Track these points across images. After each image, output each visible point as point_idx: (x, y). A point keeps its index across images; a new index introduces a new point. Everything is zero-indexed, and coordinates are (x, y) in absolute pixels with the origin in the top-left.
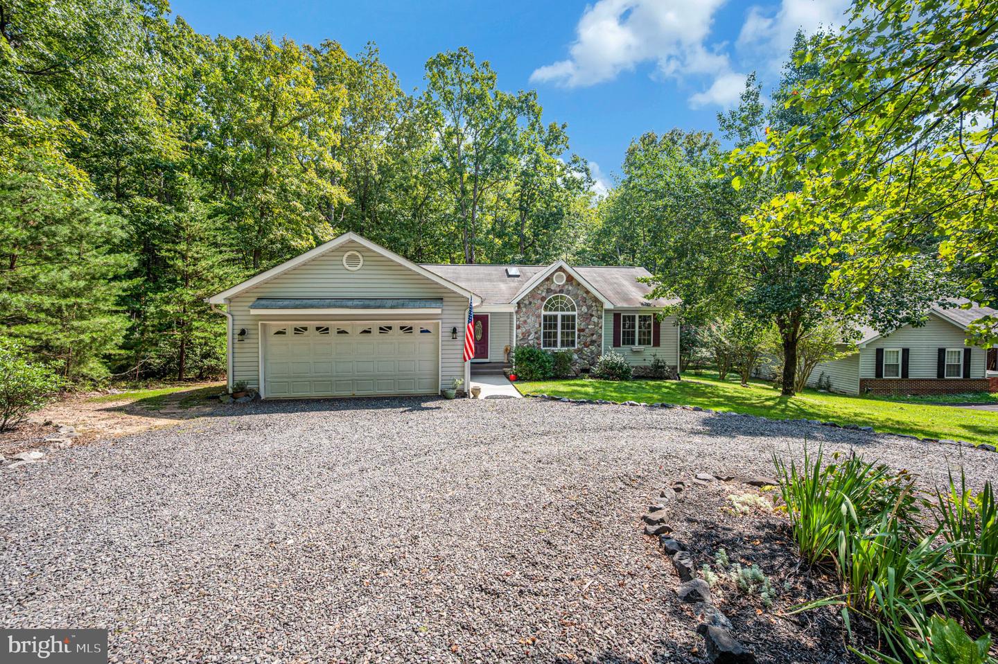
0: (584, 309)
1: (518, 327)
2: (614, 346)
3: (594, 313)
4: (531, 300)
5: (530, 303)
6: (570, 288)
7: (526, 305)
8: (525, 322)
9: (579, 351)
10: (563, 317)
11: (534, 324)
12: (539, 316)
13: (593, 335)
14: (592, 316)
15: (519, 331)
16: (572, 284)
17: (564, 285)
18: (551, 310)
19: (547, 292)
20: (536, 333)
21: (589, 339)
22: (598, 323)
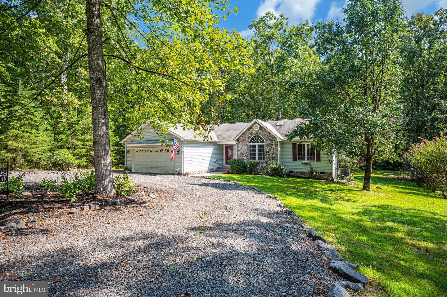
0: (269, 142)
1: (238, 151)
2: (293, 161)
3: (273, 143)
4: (244, 138)
5: (243, 140)
6: (261, 132)
7: (241, 141)
8: (241, 148)
9: (267, 162)
10: (258, 145)
11: (245, 149)
12: (247, 146)
13: (273, 154)
14: (272, 145)
15: (239, 152)
16: (262, 130)
17: (258, 131)
18: (253, 142)
19: (251, 134)
20: (246, 153)
21: (271, 157)
22: (276, 149)
